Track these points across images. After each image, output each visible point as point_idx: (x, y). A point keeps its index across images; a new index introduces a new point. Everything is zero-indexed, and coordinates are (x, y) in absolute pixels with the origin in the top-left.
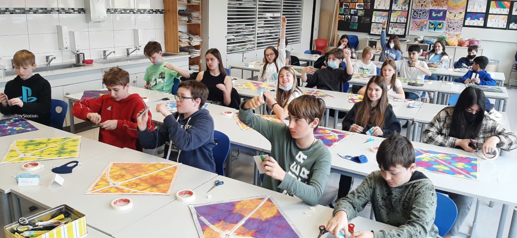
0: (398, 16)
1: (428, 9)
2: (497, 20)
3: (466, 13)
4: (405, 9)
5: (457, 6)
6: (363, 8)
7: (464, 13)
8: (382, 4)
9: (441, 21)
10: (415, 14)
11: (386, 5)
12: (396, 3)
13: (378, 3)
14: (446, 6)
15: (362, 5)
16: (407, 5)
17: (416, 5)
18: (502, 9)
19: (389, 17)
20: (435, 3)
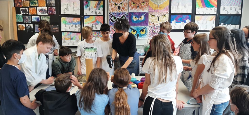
0: (93, 22)
1: (126, 12)
2: (205, 22)
3: (170, 14)
4: (100, 13)
5: (159, 7)
6: (47, 14)
7: (167, 16)
8: (71, 8)
9: (143, 27)
10: (112, 19)
11: (75, 9)
12: (87, 6)
13: (65, 7)
14: (147, 8)
15: (45, 10)
16: (102, 9)
17: (112, 8)
18: (209, 9)
19: (82, 23)
20: (134, 5)
